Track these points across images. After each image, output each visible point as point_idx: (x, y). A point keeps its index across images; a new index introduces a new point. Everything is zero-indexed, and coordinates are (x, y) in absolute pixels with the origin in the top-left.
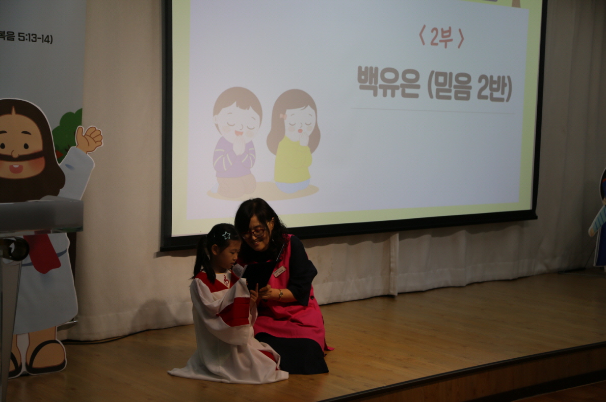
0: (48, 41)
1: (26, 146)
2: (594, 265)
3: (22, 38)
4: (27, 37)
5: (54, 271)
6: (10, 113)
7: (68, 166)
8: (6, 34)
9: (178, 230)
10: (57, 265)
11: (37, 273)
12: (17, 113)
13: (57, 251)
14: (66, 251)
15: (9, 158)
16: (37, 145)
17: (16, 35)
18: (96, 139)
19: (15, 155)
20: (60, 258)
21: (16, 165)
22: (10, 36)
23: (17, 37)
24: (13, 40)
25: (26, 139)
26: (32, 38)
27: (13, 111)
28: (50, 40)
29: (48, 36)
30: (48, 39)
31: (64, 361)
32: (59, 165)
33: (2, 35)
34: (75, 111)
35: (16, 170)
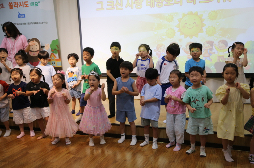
1: (36, 49)
12: (35, 41)
16: (38, 48)
18: (48, 47)
19: (34, 51)
21: (34, 53)
22: (38, 23)
23: (39, 23)
25: (36, 47)
26: (42, 23)
30: (46, 23)
33: (36, 23)
34: (55, 39)
35: (34, 54)
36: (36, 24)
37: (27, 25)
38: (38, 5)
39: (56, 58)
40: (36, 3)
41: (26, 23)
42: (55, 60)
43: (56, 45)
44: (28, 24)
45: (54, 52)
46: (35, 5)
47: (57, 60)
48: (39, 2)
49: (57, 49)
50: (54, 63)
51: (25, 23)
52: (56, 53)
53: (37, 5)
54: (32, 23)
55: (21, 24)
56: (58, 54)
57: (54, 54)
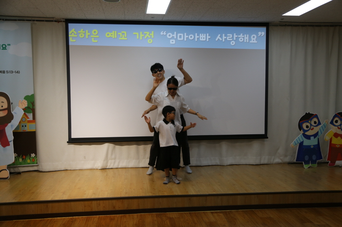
0: (18, 73)
1: (2, 106)
2: (295, 161)
4: (9, 72)
5: (7, 147)
7: (15, 113)
8: (2, 72)
9: (73, 136)
10: (9, 145)
11: (2, 147)
13: (9, 140)
14: (12, 141)
16: (5, 106)
17: (6, 71)
18: (25, 104)
20: (10, 143)
22: (4, 72)
23: (6, 72)
24: (5, 73)
25: (2, 104)
26: (11, 72)
28: (19, 72)
29: (18, 71)
30: (18, 72)
31: (8, 177)
32: (12, 112)
34: (30, 95)
38: (6, 48)
39: (28, 119)
40: (4, 46)
42: (26, 122)
43: (31, 102)
45: (27, 111)
46: (1, 48)
47: (29, 122)
48: (10, 45)
49: (31, 107)
50: (26, 126)
52: (30, 113)
53: (4, 48)
56: (32, 114)
57: (27, 114)
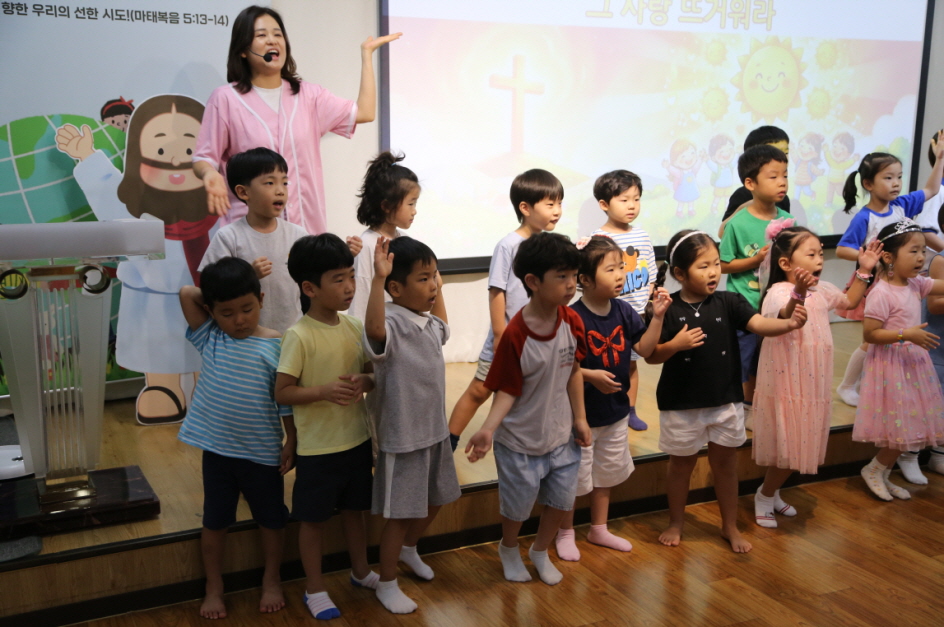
0: (223, 23)
3: (188, 20)
4: (194, 19)
6: (169, 111)
8: (168, 16)
12: (179, 110)
15: (169, 166)
17: (181, 16)
19: (176, 163)
21: (177, 174)
22: (174, 19)
23: (181, 19)
24: (178, 22)
25: (189, 143)
26: (200, 19)
27: (174, 109)
28: (225, 21)
29: (222, 17)
30: (222, 21)
33: (163, 17)
35: (174, 181)
36: (161, 23)
37: (103, 22)
41: (101, 13)
44: (117, 15)
51: (91, 13)
54: (142, 16)
55: (64, 11)
